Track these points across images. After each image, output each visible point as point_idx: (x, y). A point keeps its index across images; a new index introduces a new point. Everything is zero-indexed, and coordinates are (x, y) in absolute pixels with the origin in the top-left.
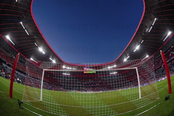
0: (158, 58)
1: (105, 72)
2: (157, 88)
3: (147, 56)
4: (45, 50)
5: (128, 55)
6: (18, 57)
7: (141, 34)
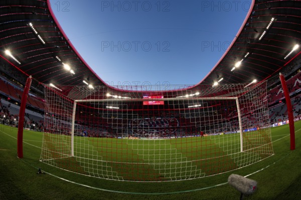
0: (272, 87)
1: (181, 101)
2: (271, 137)
3: (255, 81)
4: (74, 68)
5: (220, 76)
6: (29, 82)
7: (245, 42)
